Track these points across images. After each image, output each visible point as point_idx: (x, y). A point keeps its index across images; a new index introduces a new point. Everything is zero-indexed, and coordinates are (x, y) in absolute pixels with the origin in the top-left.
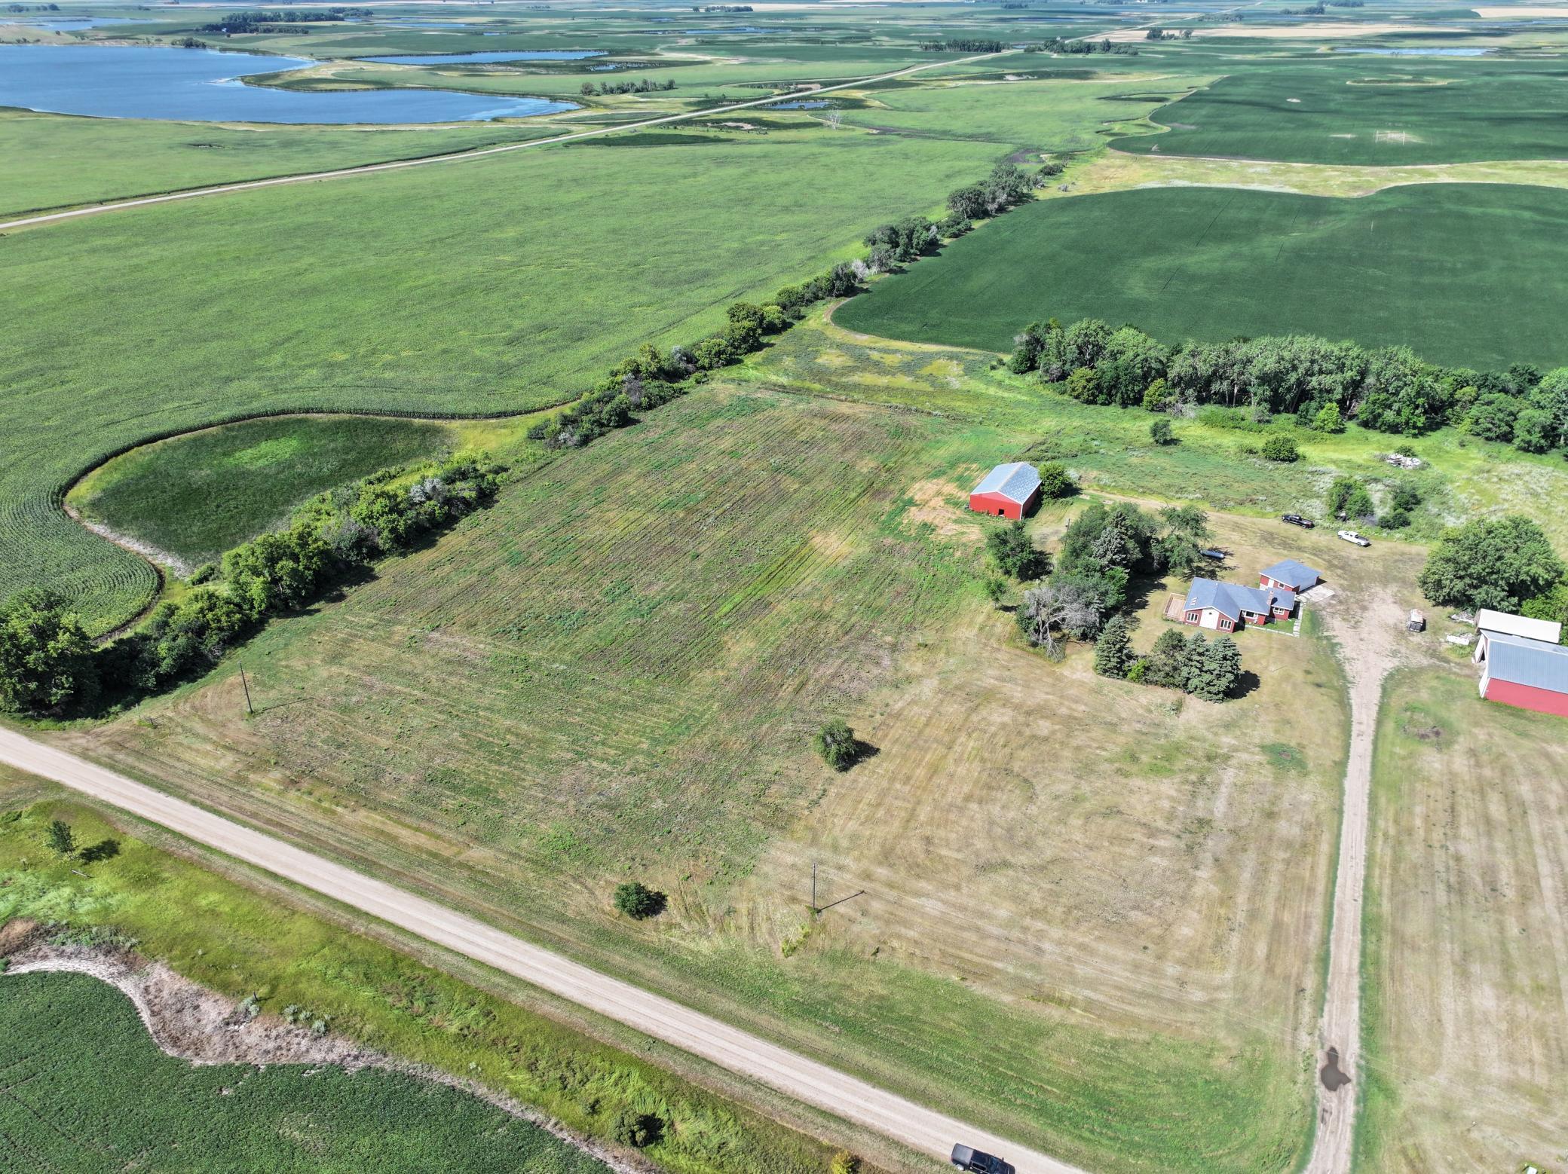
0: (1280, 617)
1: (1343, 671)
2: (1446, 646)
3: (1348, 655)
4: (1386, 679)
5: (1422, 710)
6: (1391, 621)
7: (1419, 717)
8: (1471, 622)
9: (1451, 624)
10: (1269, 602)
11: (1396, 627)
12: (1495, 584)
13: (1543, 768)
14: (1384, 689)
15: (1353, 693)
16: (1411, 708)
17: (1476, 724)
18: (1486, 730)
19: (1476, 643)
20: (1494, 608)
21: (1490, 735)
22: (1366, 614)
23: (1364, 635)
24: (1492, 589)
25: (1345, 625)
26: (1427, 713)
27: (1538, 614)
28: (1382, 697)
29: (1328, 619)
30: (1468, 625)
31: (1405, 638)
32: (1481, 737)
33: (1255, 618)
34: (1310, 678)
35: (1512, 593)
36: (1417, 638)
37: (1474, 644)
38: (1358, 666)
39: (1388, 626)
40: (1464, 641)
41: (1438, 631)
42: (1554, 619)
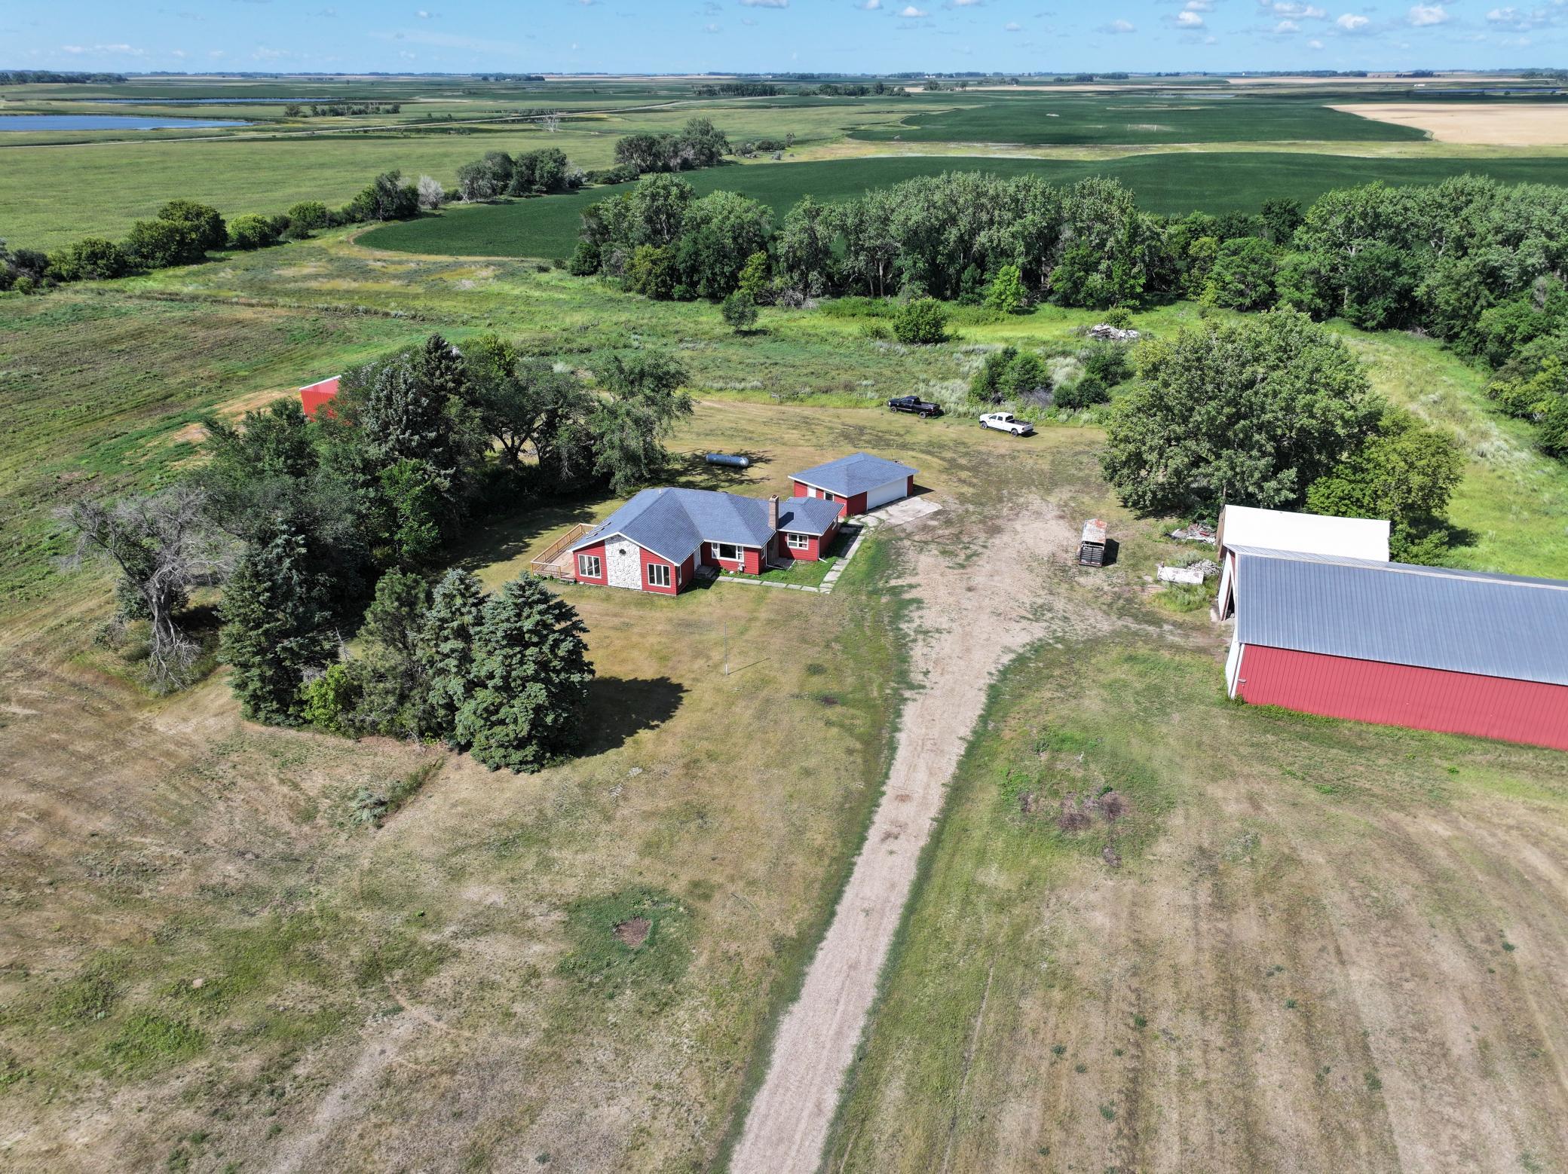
0: (804, 556)
1: (904, 659)
2: (1154, 590)
3: (928, 624)
4: (1004, 673)
5: (1079, 745)
6: (1045, 550)
7: (1071, 764)
8: (1211, 540)
9: (1171, 547)
10: (772, 524)
11: (1053, 560)
12: (1246, 444)
13: (1403, 894)
14: (994, 694)
15: (910, 713)
16: (1053, 742)
17: (1219, 771)
18: (1242, 787)
19: (1218, 578)
20: (1250, 501)
21: (1254, 801)
22: (997, 541)
23: (979, 580)
24: (1241, 457)
25: (945, 562)
26: (1093, 752)
27: (1345, 506)
28: (984, 719)
29: (911, 555)
30: (1203, 547)
31: (1070, 581)
32: (1231, 808)
33: (740, 559)
34: (817, 683)
35: (1282, 461)
36: (1096, 578)
37: (1212, 580)
38: (946, 645)
39: (1035, 557)
40: (1192, 577)
41: (1142, 560)
42: (1375, 513)
